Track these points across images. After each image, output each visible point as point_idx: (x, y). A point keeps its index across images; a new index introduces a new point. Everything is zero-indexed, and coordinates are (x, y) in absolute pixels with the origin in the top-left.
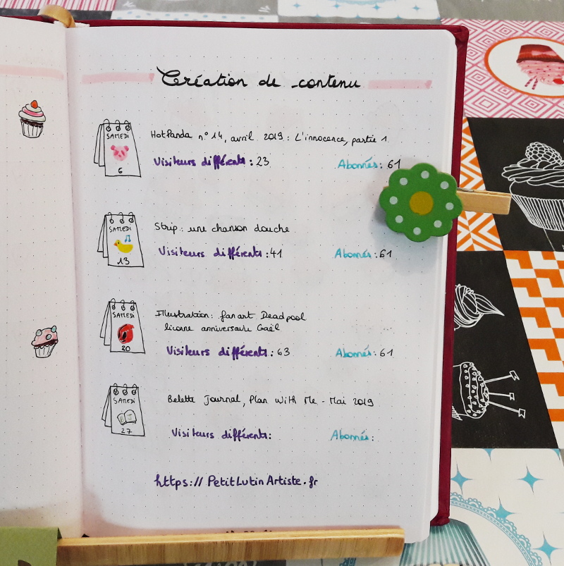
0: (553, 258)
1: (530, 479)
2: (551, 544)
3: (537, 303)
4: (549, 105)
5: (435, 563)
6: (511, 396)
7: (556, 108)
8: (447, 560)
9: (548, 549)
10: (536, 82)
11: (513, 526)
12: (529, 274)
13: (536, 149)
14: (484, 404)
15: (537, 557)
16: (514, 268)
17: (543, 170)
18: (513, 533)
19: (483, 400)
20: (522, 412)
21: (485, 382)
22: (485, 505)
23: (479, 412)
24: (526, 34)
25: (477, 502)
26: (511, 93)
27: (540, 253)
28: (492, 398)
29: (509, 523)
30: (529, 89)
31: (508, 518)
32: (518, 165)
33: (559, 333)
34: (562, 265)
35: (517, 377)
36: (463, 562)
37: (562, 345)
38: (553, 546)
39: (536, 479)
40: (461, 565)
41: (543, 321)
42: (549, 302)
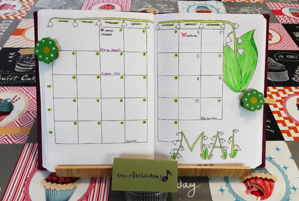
0: (276, 89)
1: (278, 149)
5: (252, 172)
6: (269, 127)
7: (270, 47)
8: (256, 171)
9: (285, 168)
12: (269, 93)
15: (283, 170)
17: (269, 64)
18: (274, 163)
20: (273, 131)
27: (272, 87)
29: (273, 161)
31: (273, 159)
33: (281, 109)
34: (279, 90)
35: (270, 122)
36: (261, 172)
37: (282, 112)
38: (287, 167)
39: (280, 149)
40: (260, 172)
41: (276, 106)
42: (277, 101)
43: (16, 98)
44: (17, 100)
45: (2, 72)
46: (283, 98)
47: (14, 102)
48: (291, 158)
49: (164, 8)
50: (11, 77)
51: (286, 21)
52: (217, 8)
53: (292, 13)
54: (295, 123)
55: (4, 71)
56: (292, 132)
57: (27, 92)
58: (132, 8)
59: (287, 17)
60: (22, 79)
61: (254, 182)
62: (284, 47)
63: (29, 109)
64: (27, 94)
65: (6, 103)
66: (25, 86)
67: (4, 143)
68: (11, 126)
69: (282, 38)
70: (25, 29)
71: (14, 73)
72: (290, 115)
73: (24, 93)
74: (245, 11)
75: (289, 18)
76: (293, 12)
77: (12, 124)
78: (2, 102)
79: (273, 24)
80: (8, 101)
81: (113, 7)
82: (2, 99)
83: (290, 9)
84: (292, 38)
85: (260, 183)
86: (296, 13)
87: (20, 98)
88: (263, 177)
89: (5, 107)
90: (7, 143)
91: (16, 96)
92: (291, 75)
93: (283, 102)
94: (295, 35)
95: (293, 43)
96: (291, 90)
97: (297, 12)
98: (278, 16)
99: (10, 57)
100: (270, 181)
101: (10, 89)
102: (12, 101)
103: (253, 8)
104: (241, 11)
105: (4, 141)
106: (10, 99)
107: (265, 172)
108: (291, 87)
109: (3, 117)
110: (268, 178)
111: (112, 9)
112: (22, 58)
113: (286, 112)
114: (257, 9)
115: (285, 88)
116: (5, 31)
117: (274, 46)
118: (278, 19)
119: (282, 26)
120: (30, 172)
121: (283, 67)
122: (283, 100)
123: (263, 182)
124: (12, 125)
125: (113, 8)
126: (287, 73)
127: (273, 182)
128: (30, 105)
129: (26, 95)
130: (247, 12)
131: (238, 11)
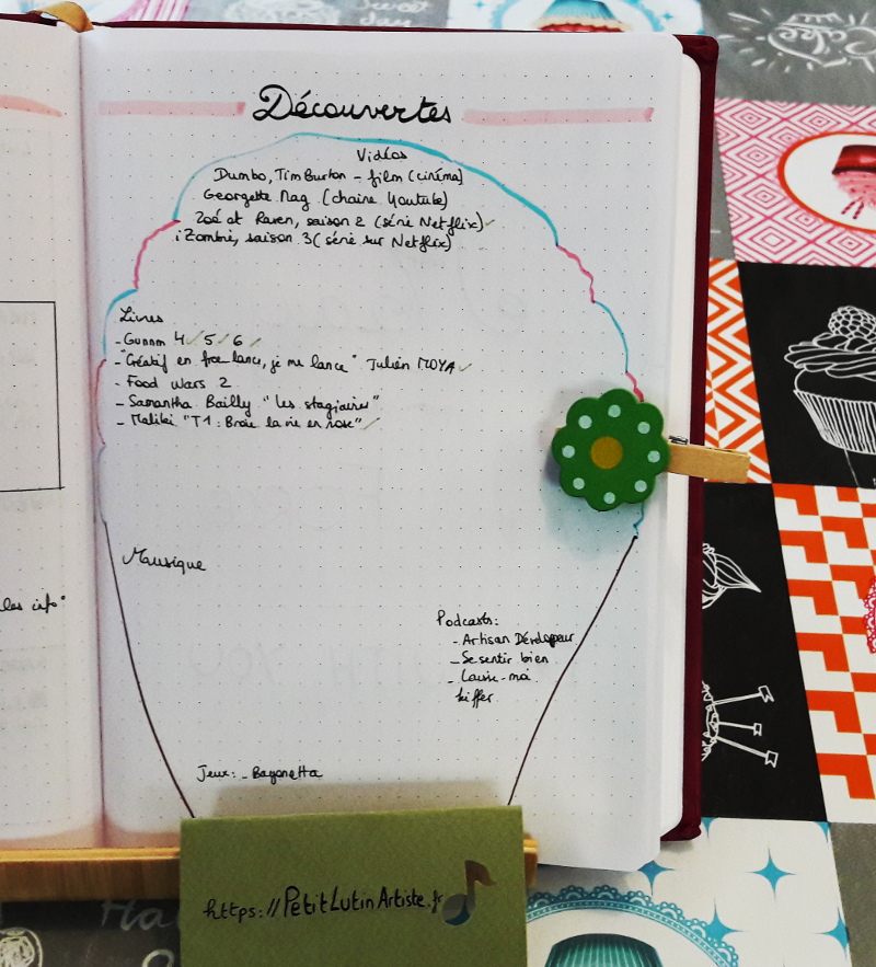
0: (855, 498)
1: (772, 873)
3: (821, 573)
6: (756, 729)
10: (862, 207)
11: (732, 954)
12: (812, 524)
13: (848, 317)
16: (787, 513)
17: (856, 352)
18: (731, 963)
19: (708, 734)
21: (715, 703)
22: (688, 916)
24: (854, 128)
25: (676, 909)
26: (817, 224)
27: (832, 490)
28: (724, 731)
29: (727, 947)
30: (847, 219)
31: (727, 938)
32: (815, 342)
33: (851, 625)
34: (869, 510)
35: (770, 698)
37: (855, 645)
39: (783, 874)
41: (826, 604)
42: (840, 572)
48: (835, 933)
52: (659, 13)
74: (804, 37)
93: (874, 578)
103: (852, 18)
104: (783, 36)
114: (874, 23)
130: (814, 43)
131: (766, 35)
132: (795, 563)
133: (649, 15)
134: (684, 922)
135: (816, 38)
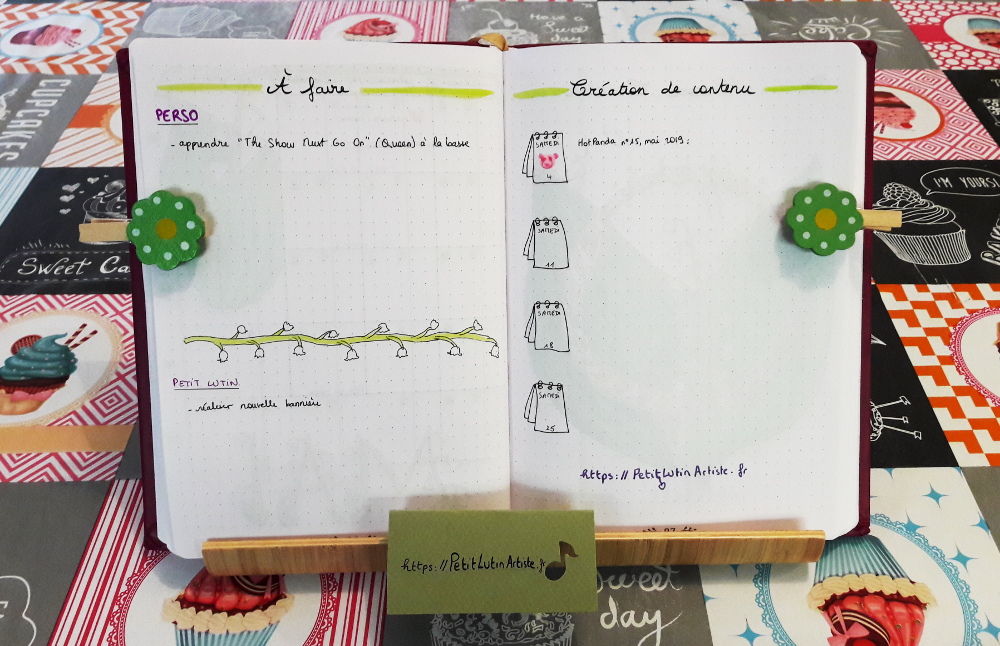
0: (928, 290)
1: (935, 496)
2: (965, 553)
3: (918, 333)
4: (900, 148)
5: (850, 573)
6: (905, 420)
7: (907, 151)
8: (862, 570)
9: (962, 559)
10: (883, 127)
11: (924, 538)
12: (906, 306)
13: (894, 189)
14: (878, 428)
15: (953, 566)
16: (888, 300)
17: (905, 208)
18: (924, 543)
19: (877, 424)
20: (918, 434)
21: (876, 408)
22: (893, 520)
23: (874, 435)
25: (885, 517)
27: (913, 286)
28: (885, 422)
29: (919, 535)
30: (877, 134)
31: (918, 531)
32: (878, 204)
33: (945, 360)
34: (938, 296)
35: (907, 402)
36: (879, 572)
37: (949, 371)
38: (968, 555)
39: (941, 496)
40: (877, 575)
41: (927, 350)
42: (930, 331)
43: (85, 333)
44: (85, 339)
45: (40, 248)
46: (952, 322)
47: (76, 345)
48: (980, 525)
49: (554, 27)
50: (67, 265)
51: (958, 63)
52: (729, 23)
53: (977, 35)
54: (993, 405)
55: (46, 243)
56: (983, 436)
57: (118, 313)
58: (451, 30)
59: (961, 48)
60: (103, 270)
61: (855, 608)
62: (954, 151)
63: (125, 367)
64: (118, 318)
65: (54, 348)
66: (111, 293)
67: (47, 480)
68: (70, 423)
69: (946, 118)
70: (112, 106)
71: (77, 250)
72: (974, 380)
73: (108, 315)
74: (821, 32)
75: (968, 51)
76: (981, 31)
77: (73, 416)
78: (40, 345)
79: (915, 71)
80: (58, 341)
81: (391, 28)
82: (39, 337)
83: (970, 21)
84: (978, 117)
85: (877, 611)
86: (993, 33)
87: (95, 332)
88: (887, 592)
89: (50, 361)
90: (56, 479)
91: (84, 326)
92: (978, 242)
93: (950, 335)
94: (989, 107)
95: (981, 134)
96: (977, 296)
97: (996, 31)
98: (931, 44)
99: (65, 199)
100: (910, 605)
101: (65, 302)
102: (70, 341)
103: (846, 20)
104: (807, 31)
105: (46, 474)
106: (66, 335)
107: (894, 575)
108: (978, 285)
109: (44, 393)
110: (905, 594)
111: (388, 34)
112: (101, 202)
113: (962, 368)
114: (860, 22)
115: (957, 290)
116: (47, 112)
117: (920, 147)
118: (933, 55)
119: (944, 78)
120: (129, 574)
121: (951, 216)
122: (952, 330)
123: (888, 609)
124: (71, 420)
125: (388, 30)
126: (964, 236)
127: (922, 606)
128: (126, 355)
129: (115, 321)
130: (828, 34)
131: (797, 32)
132: (901, 327)
133: (724, 25)
134: (891, 523)
135: (828, 32)
